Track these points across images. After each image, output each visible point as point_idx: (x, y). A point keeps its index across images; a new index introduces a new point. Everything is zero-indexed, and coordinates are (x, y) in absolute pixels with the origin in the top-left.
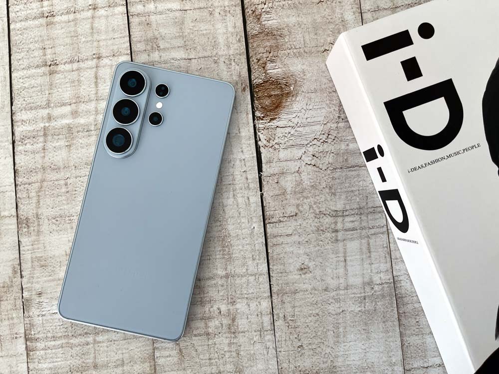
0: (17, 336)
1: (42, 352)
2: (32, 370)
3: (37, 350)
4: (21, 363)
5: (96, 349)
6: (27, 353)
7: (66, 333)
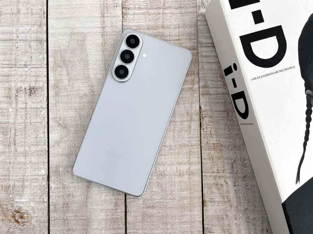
0: (117, 5)
1: (131, 16)
2: (125, 26)
3: (129, 15)
4: (118, 21)
5: (164, 17)
6: (123, 16)
7: (147, 7)
